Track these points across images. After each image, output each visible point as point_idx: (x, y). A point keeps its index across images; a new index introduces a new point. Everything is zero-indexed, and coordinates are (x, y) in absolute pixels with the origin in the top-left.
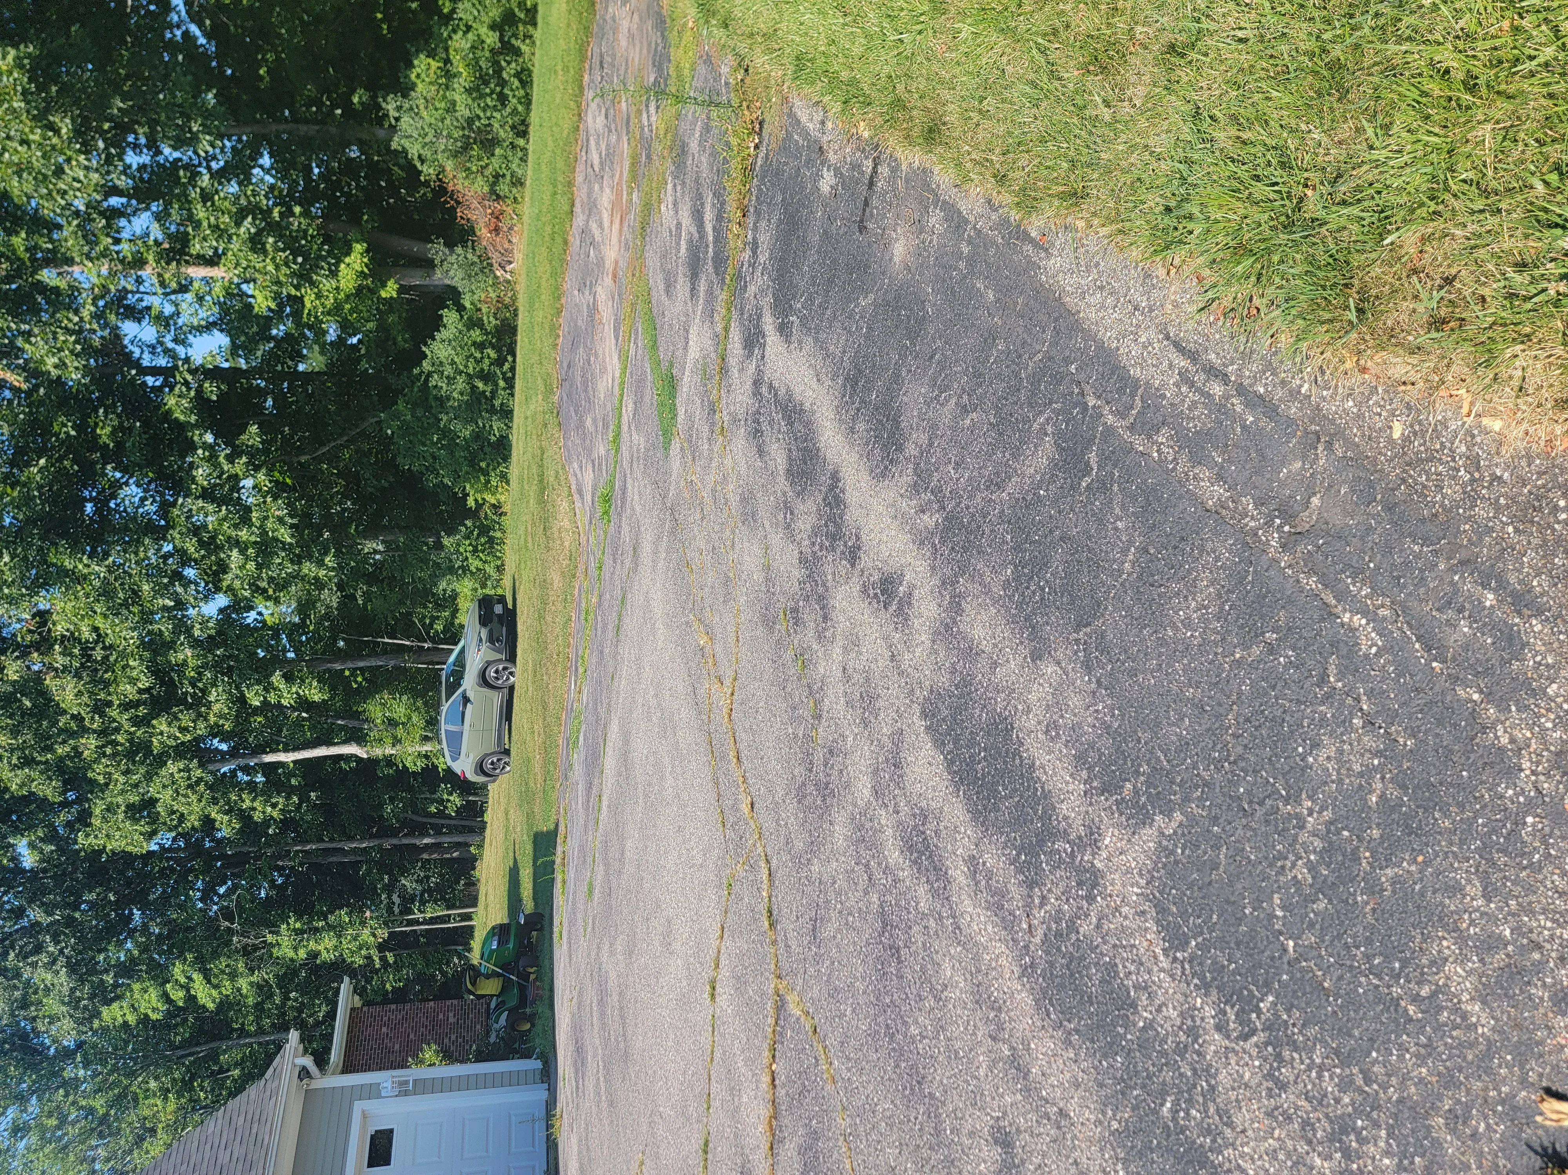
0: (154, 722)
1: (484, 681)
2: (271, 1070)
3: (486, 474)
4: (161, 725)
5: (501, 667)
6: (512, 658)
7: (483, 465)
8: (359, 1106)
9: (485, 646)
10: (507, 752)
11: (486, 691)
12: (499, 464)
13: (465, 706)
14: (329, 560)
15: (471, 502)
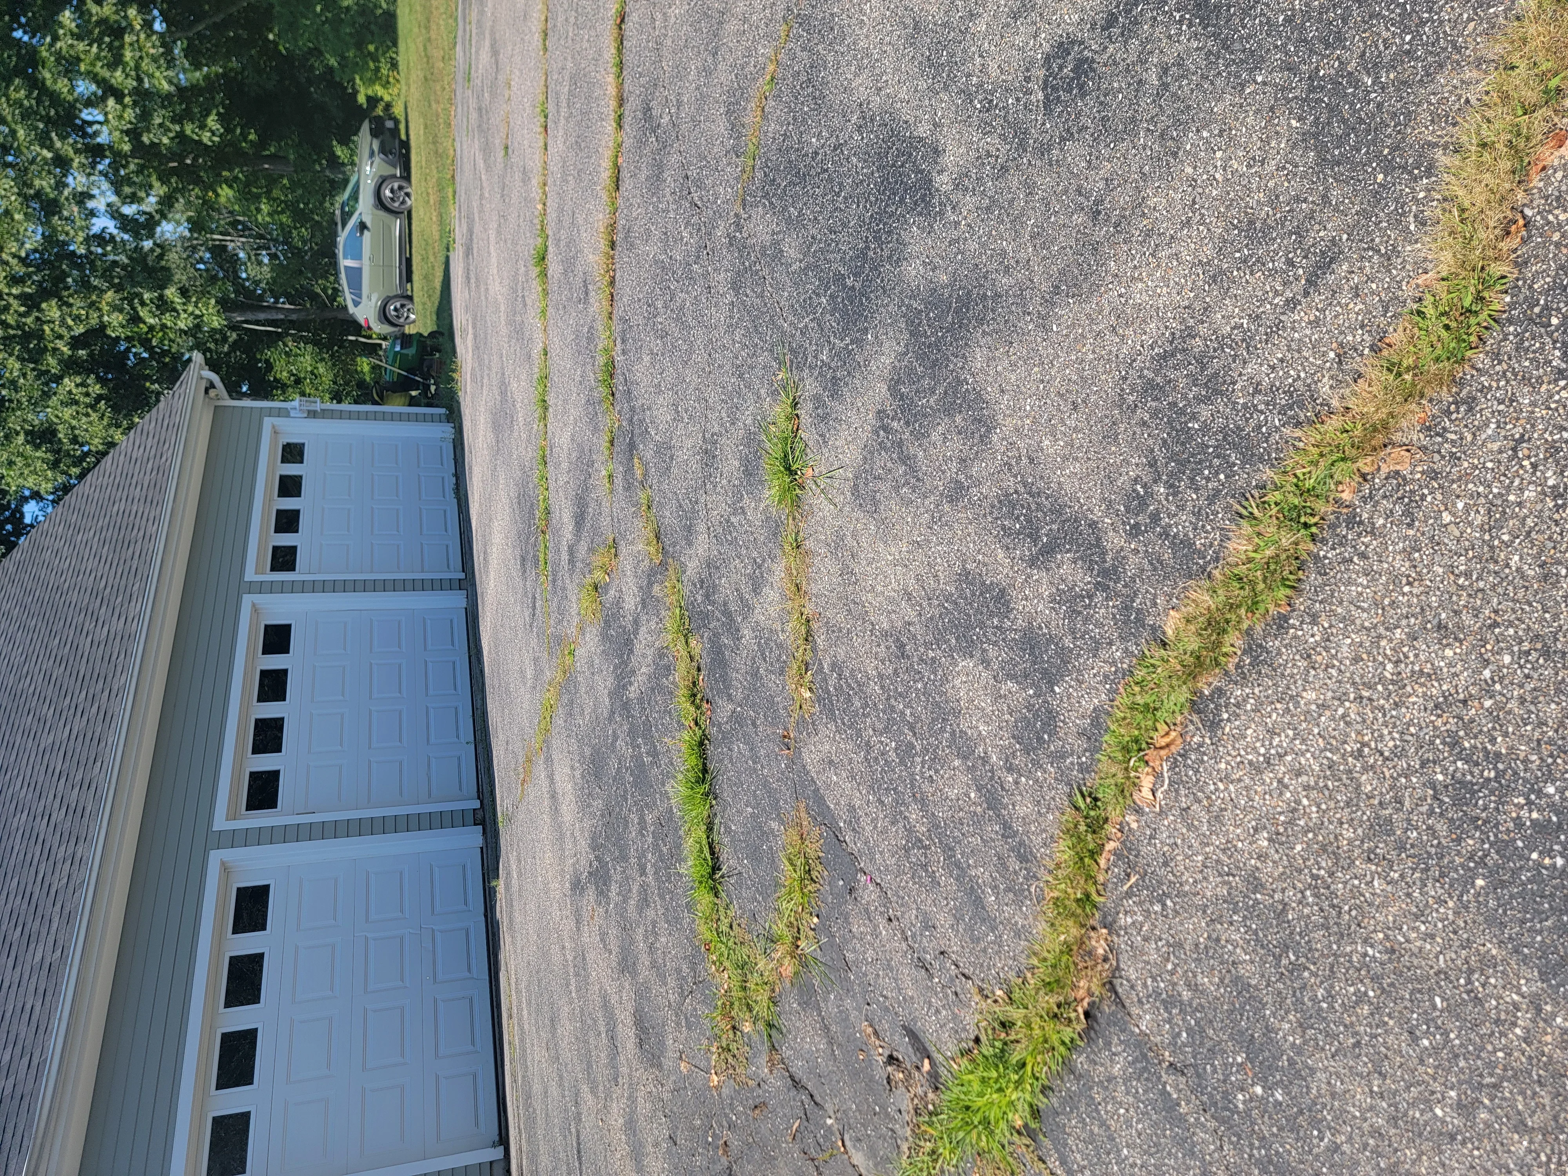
0: (44, 305)
1: (380, 203)
2: (178, 383)
3: (376, 60)
4: (52, 310)
5: (396, 185)
6: (407, 176)
7: (371, 48)
8: (268, 422)
9: (377, 159)
10: (410, 298)
11: (382, 213)
12: (389, 48)
13: (362, 233)
14: (212, 121)
15: (361, 99)
